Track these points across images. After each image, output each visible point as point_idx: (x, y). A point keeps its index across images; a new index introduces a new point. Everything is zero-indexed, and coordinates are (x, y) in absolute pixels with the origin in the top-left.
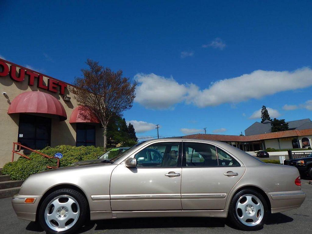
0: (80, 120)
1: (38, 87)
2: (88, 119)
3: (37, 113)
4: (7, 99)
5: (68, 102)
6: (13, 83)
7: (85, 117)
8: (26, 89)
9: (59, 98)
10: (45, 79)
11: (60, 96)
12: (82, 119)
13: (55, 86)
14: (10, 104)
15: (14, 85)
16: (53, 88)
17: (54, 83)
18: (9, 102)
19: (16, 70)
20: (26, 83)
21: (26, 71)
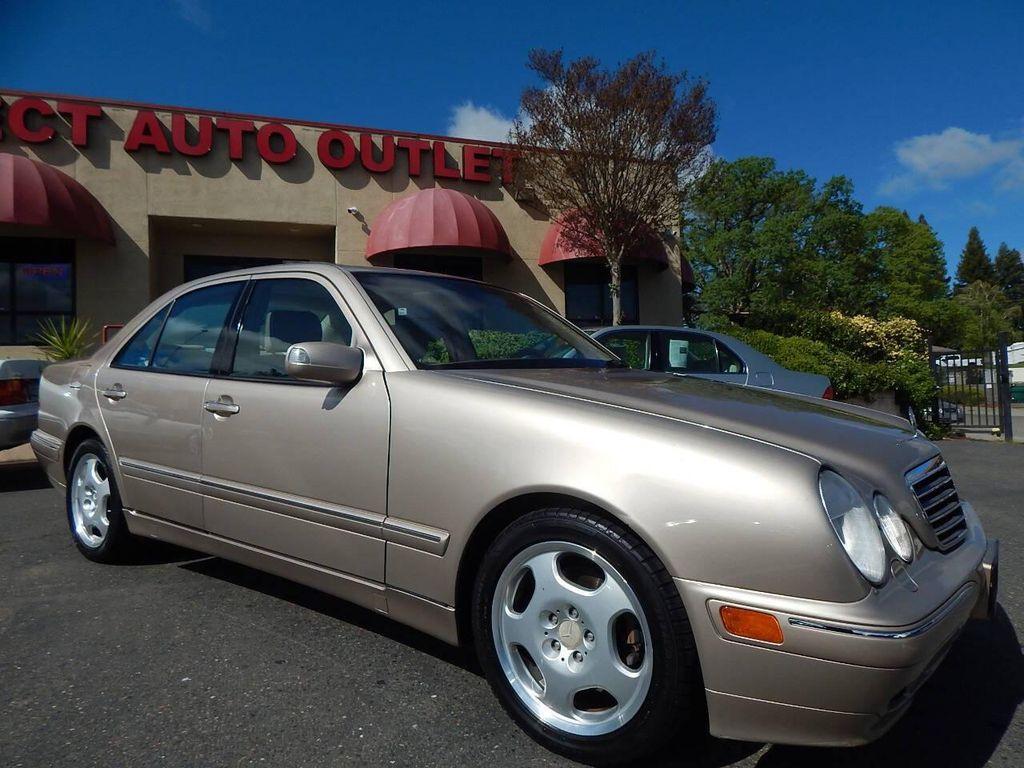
0: (562, 255)
1: (437, 178)
2: (582, 246)
3: (409, 248)
4: (361, 223)
5: (530, 203)
6: (372, 179)
7: (576, 242)
8: (402, 187)
9: (500, 197)
10: (455, 151)
11: (502, 189)
12: (567, 250)
13: (480, 163)
14: (368, 232)
15: (373, 185)
16: (478, 169)
17: (477, 156)
18: (366, 229)
19: (373, 144)
20: (402, 171)
21: (396, 139)
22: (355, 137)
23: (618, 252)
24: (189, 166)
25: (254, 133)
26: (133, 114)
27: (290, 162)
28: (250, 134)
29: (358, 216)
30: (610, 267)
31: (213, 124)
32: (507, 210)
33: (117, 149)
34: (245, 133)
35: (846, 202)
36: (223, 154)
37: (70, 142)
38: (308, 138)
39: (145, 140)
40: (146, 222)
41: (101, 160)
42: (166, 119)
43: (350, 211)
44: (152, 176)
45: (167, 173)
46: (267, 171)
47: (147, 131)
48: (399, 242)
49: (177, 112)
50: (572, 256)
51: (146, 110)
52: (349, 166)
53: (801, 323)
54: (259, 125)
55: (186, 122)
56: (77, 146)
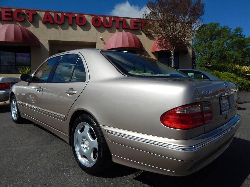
0: (157, 50)
1: (123, 29)
4: (103, 42)
5: (149, 35)
6: (106, 30)
7: (162, 46)
8: (114, 32)
9: (141, 34)
10: (128, 21)
11: (142, 32)
12: (159, 48)
13: (135, 24)
14: (105, 44)
15: (107, 31)
16: (135, 26)
17: (135, 22)
19: (106, 19)
20: (114, 27)
21: (112, 18)
22: (102, 18)
23: (173, 48)
24: (59, 27)
25: (75, 17)
26: (44, 13)
27: (84, 25)
28: (74, 18)
29: (102, 40)
30: (171, 53)
31: (64, 15)
32: (143, 38)
33: (40, 23)
34: (73, 18)
35: (240, 34)
36: (67, 24)
37: (28, 21)
38: (89, 18)
39: (47, 20)
40: (48, 42)
41: (37, 26)
42: (52, 14)
43: (100, 38)
44: (49, 30)
45: (53, 29)
46: (78, 28)
47: (48, 18)
48: (113, 46)
49: (55, 12)
50: (161, 50)
51: (47, 12)
52: (100, 26)
53: (227, 68)
54: (76, 15)
55: (57, 15)
56: (30, 22)
